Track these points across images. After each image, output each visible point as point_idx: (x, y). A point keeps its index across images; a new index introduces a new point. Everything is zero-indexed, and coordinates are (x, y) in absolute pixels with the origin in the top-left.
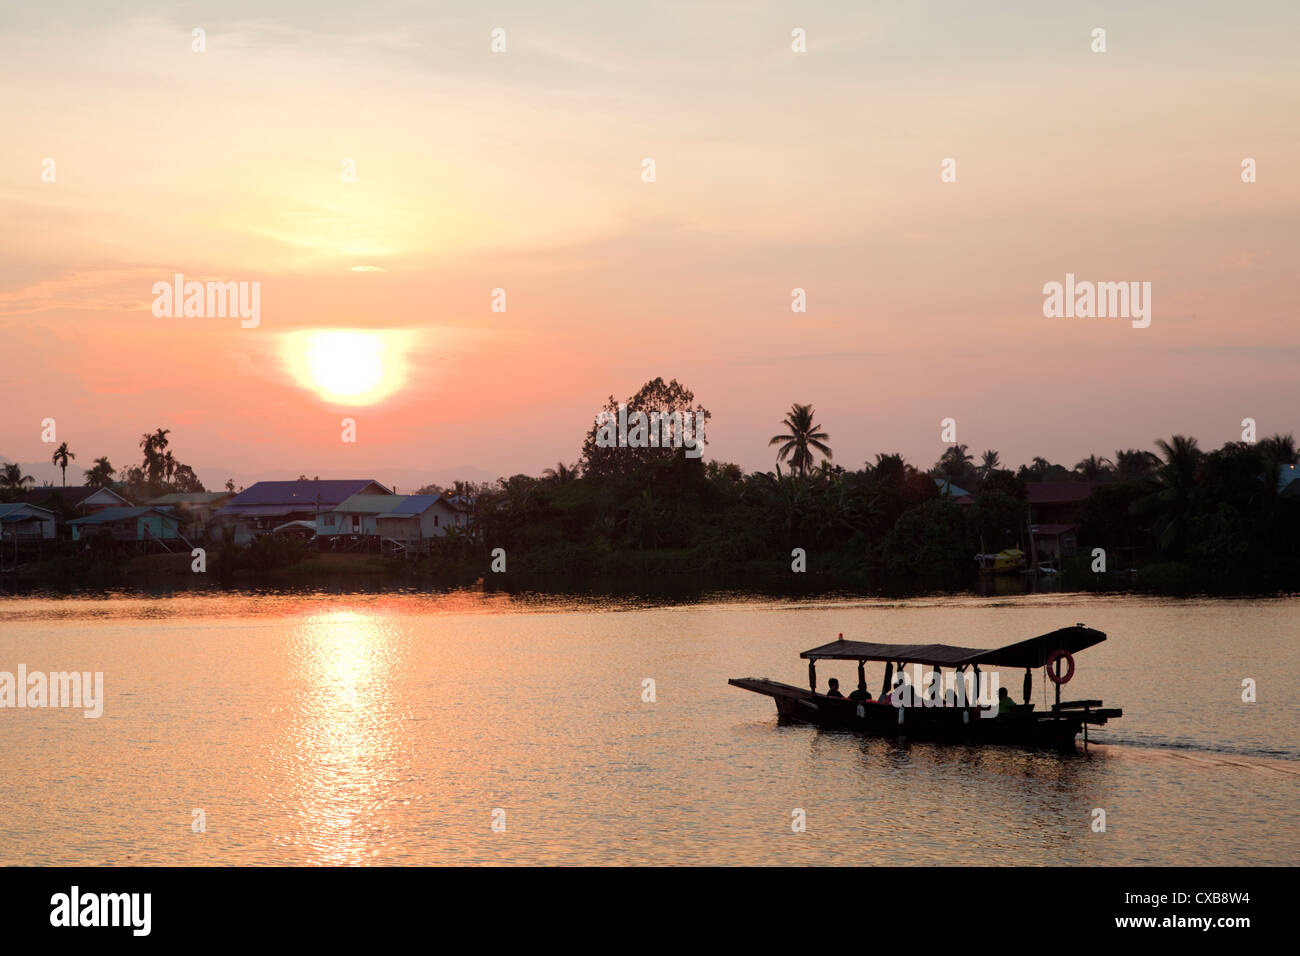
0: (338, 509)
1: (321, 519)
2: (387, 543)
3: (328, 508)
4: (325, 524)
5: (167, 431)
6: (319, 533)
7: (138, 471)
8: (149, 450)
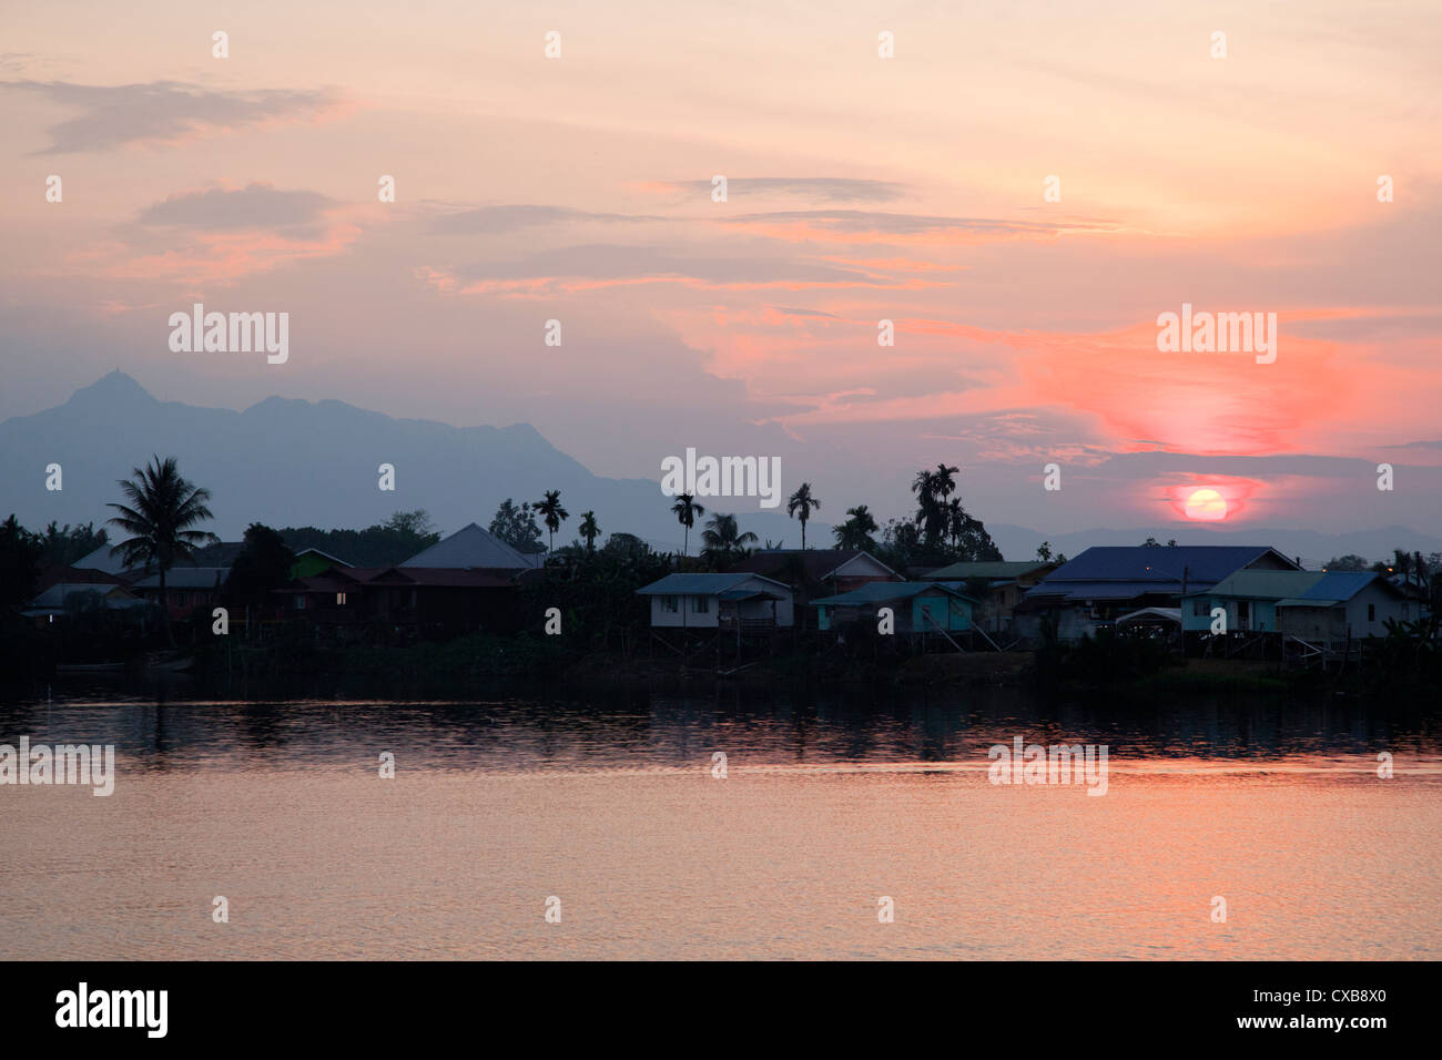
0: (1216, 590)
1: (1188, 606)
2: (1293, 645)
3: (1200, 589)
4: (1196, 614)
5: (955, 470)
6: (1186, 627)
7: (909, 528)
8: (926, 499)
